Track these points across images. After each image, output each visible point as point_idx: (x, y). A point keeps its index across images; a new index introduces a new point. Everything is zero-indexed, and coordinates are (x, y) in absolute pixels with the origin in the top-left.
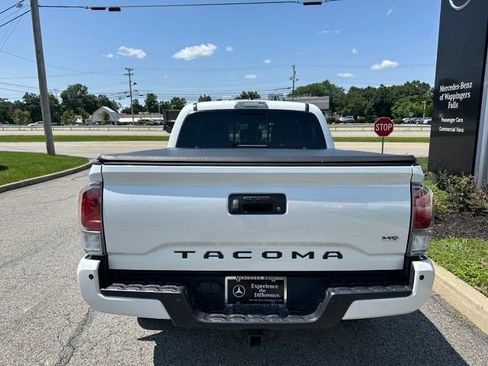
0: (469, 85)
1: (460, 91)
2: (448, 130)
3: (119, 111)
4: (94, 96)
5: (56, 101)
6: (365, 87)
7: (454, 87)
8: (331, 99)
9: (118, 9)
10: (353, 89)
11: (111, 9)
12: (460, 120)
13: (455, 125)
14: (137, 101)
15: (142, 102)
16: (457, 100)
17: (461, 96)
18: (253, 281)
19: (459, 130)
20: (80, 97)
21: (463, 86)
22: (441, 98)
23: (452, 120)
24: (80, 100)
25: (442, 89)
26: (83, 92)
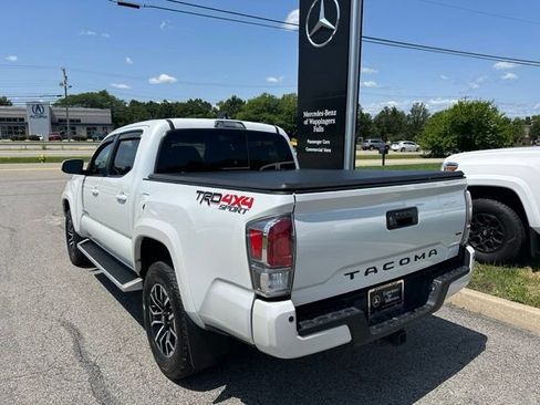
0: (334, 113)
1: (325, 118)
2: (315, 150)
6: (147, 101)
7: (319, 114)
8: (112, 112)
10: (133, 102)
12: (328, 142)
13: (321, 146)
16: (323, 125)
17: (327, 122)
18: (383, 290)
19: (326, 150)
21: (327, 113)
22: (306, 123)
23: (319, 142)
25: (306, 114)
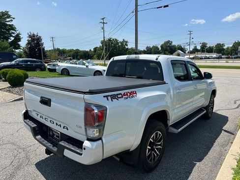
3: (187, 52)
4: (175, 46)
5: (158, 49)
9: (167, 6)
11: (165, 7)
14: (196, 47)
15: (199, 48)
20: (169, 46)
24: (168, 48)
26: (170, 44)
